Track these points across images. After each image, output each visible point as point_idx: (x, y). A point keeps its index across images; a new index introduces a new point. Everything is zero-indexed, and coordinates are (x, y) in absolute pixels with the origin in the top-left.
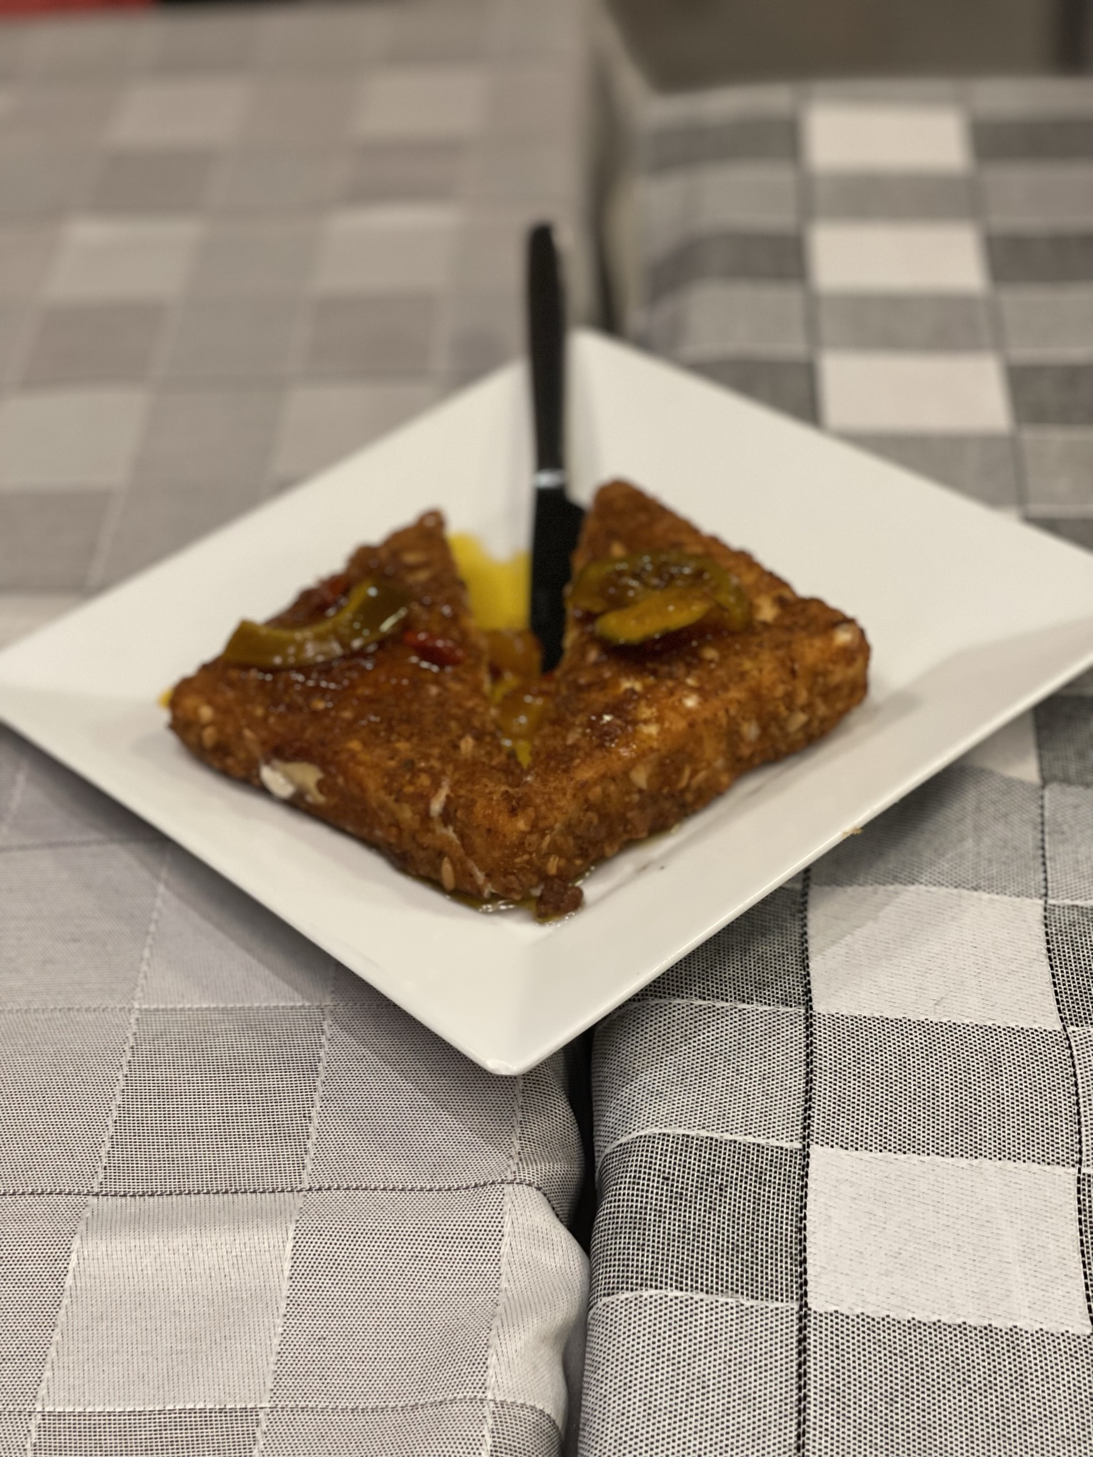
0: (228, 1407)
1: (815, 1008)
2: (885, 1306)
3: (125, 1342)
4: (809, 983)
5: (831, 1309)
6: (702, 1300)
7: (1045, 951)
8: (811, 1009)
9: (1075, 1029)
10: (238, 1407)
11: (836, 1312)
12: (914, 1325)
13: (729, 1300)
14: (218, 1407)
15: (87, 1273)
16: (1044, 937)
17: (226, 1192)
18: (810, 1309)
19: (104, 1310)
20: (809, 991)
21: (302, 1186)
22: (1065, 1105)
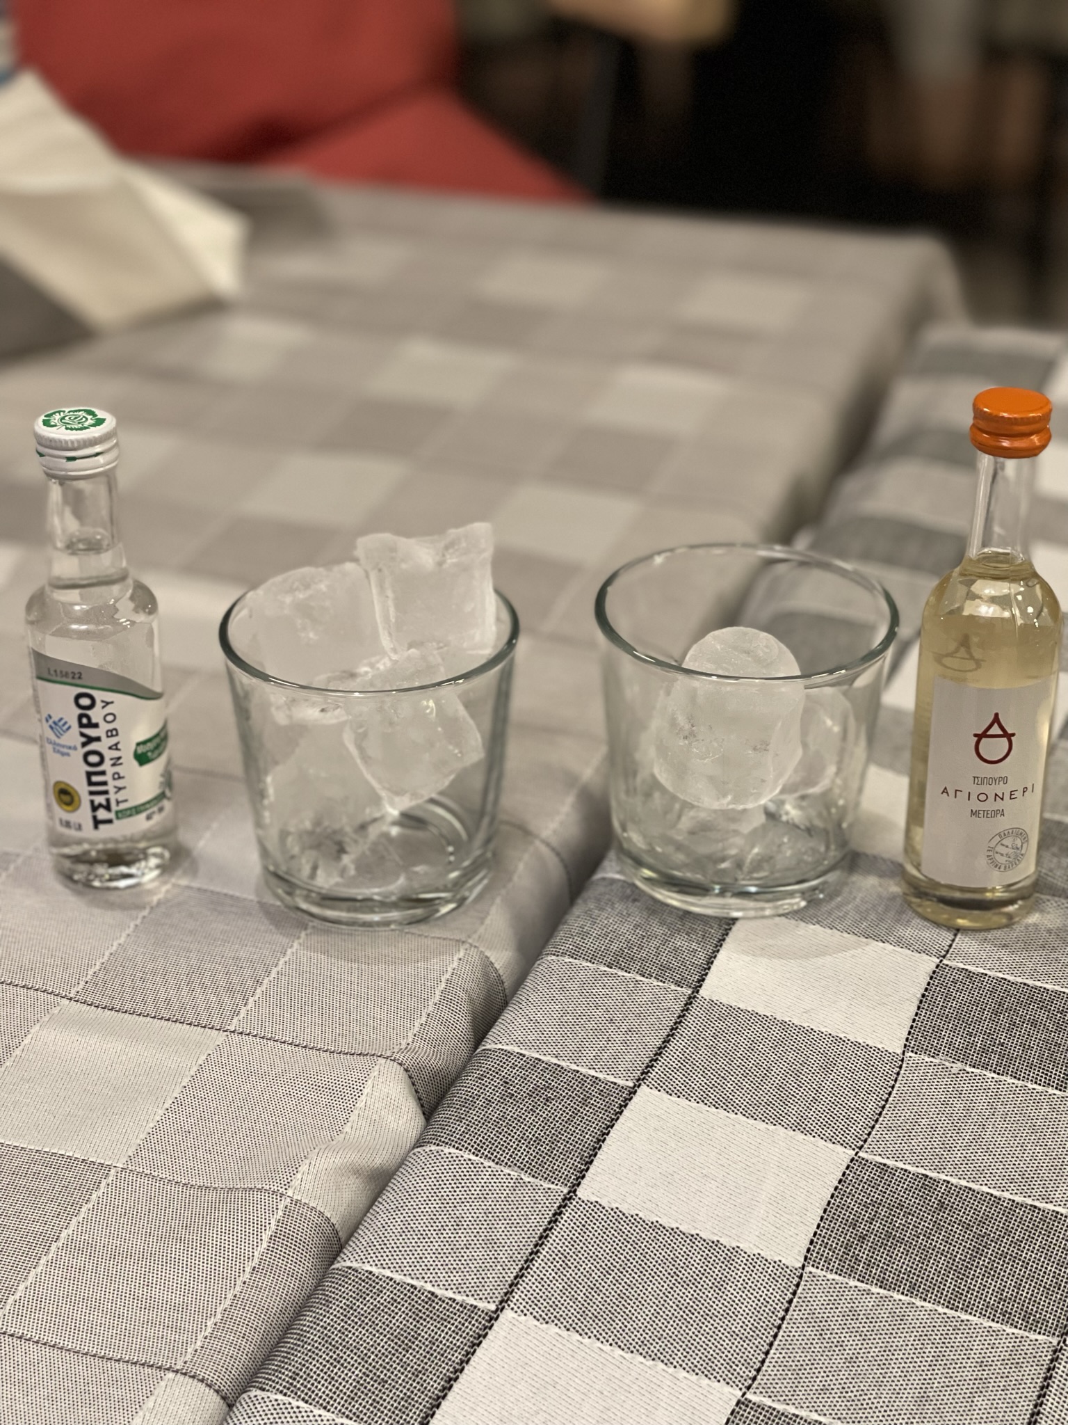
0: (90, 1160)
1: (701, 992)
2: (638, 1207)
3: (37, 1100)
4: (706, 974)
5: (593, 1199)
6: (490, 1167)
7: (919, 996)
8: (698, 992)
9: (913, 1055)
10: (98, 1161)
11: (597, 1202)
12: (656, 1226)
13: (512, 1173)
14: (83, 1158)
15: (34, 1050)
16: (925, 985)
17: (169, 1020)
18: (576, 1196)
19: (33, 1076)
20: (703, 980)
21: (229, 1028)
22: (872, 1105)
